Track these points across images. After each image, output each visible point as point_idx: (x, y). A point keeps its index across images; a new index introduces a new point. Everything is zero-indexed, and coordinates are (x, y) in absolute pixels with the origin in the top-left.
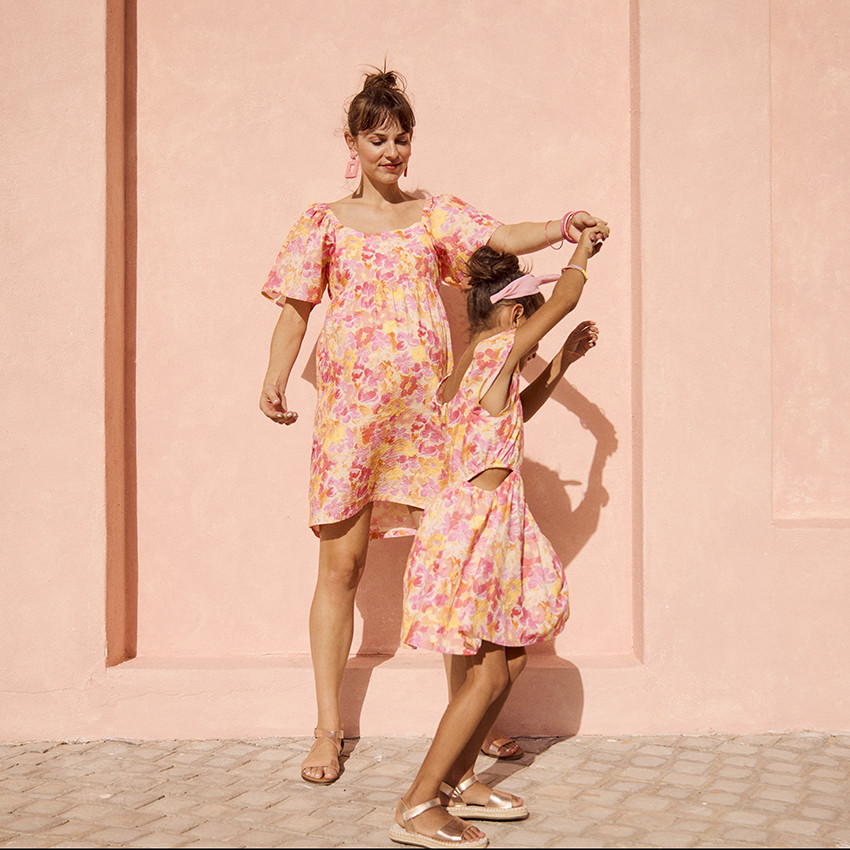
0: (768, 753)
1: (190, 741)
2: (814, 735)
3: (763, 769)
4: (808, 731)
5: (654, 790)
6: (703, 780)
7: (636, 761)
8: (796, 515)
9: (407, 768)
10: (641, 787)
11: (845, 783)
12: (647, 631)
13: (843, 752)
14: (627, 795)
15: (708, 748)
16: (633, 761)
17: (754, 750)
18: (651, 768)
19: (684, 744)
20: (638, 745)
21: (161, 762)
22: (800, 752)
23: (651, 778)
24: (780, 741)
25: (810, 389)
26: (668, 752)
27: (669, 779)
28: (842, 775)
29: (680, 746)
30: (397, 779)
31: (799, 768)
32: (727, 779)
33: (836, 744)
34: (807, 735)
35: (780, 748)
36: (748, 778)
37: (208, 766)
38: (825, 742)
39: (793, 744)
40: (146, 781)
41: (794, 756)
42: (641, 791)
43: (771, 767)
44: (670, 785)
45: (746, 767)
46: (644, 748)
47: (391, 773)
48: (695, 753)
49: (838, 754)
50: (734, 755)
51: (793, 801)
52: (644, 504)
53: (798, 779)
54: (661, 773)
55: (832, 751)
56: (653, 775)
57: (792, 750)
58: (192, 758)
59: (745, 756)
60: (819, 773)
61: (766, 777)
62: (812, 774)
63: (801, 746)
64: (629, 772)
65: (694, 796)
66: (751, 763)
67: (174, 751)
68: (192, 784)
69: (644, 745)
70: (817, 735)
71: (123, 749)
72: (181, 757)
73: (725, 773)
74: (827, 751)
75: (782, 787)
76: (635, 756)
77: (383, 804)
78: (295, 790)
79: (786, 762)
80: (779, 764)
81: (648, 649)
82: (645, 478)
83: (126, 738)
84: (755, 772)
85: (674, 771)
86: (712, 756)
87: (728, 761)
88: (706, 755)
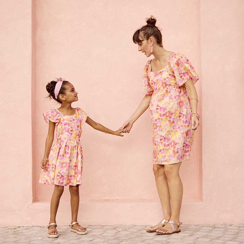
6: (220, 235)
7: (200, 230)
15: (223, 227)
16: (199, 230)
19: (216, 226)
20: (201, 227)
26: (210, 228)
29: (214, 227)
45: (234, 232)
48: (218, 229)
50: (231, 229)
54: (208, 233)
59: (235, 229)
61: (240, 234)
64: (198, 233)
66: (236, 231)
69: (203, 227)
73: (228, 233)
85: (212, 233)
86: (224, 229)
87: (229, 230)
88: (222, 229)
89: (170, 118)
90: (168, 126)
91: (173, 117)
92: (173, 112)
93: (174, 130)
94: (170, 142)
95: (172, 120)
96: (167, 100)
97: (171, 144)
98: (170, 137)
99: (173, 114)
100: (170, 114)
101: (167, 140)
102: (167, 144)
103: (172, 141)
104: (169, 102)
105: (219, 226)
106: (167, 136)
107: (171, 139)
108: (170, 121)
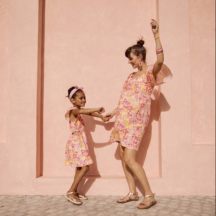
0: (192, 200)
1: (55, 196)
2: (203, 196)
3: (191, 204)
4: (201, 195)
5: (166, 209)
6: (177, 207)
8: (197, 143)
9: (106, 203)
10: (163, 208)
11: (211, 208)
12: (163, 171)
13: (210, 200)
14: (159, 210)
15: (177, 199)
17: (189, 199)
18: (164, 203)
19: (172, 198)
21: (49, 201)
22: (200, 200)
23: (164, 206)
24: (195, 197)
25: (200, 113)
26: (168, 200)
27: (169, 206)
28: (210, 206)
29: (171, 198)
30: (104, 205)
31: (200, 204)
32: (183, 206)
33: (208, 198)
34: (201, 196)
35: (195, 199)
36: (187, 206)
37: (60, 202)
38: (206, 198)
39: (198, 198)
40: (45, 205)
41: (198, 201)
42: (162, 209)
43: (193, 204)
44: (169, 208)
45: (187, 204)
46: (162, 199)
47: (102, 204)
48: (174, 200)
49: (209, 200)
50: (184, 200)
51: (199, 212)
52: (162, 140)
53: (200, 207)
54: (167, 205)
55: (207, 200)
56: (165, 205)
57: (198, 199)
58: (56, 200)
59: (186, 201)
60: (205, 205)
61: (192, 206)
62: (203, 205)
63: (200, 198)
64: (159, 204)
65: (175, 210)
66: (188, 203)
67: (52, 198)
68: (56, 206)
69: (162, 198)
70: (204, 196)
71: (40, 197)
72: (53, 199)
73: (182, 205)
74: (206, 200)
75: (196, 208)
76: (160, 201)
77: (101, 211)
78: (80, 208)
79: (197, 202)
80: (195, 203)
81: (163, 175)
82: (162, 134)
83: (40, 195)
84: (189, 205)
85: (170, 204)
86: (179, 201)
87: (182, 202)
88: (177, 200)
89: (130, 112)
90: (126, 117)
91: (132, 111)
92: (134, 108)
93: (130, 121)
94: (123, 128)
95: (130, 113)
96: (133, 98)
97: (123, 131)
98: (125, 126)
99: (133, 110)
100: (131, 108)
101: (122, 127)
102: (121, 129)
103: (125, 128)
104: (134, 100)
105: (174, 198)
106: (122, 124)
107: (125, 127)
108: (129, 113)
